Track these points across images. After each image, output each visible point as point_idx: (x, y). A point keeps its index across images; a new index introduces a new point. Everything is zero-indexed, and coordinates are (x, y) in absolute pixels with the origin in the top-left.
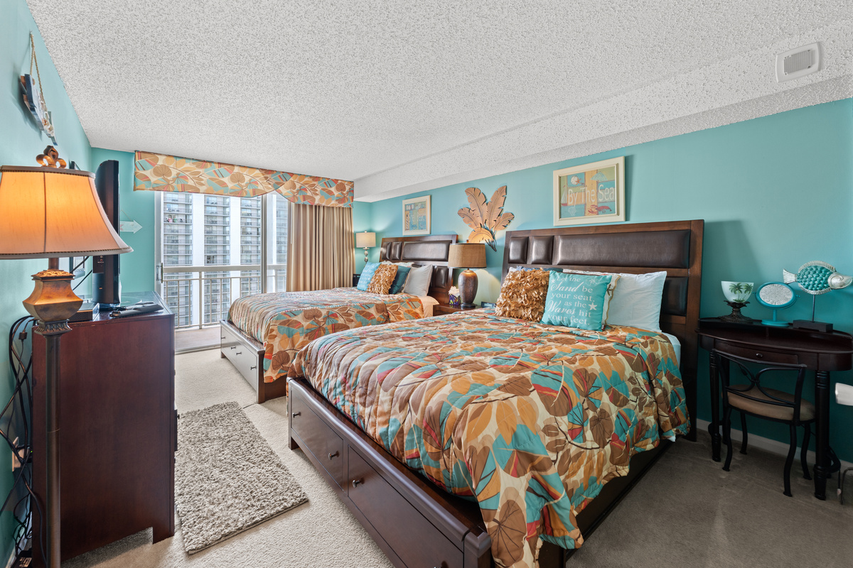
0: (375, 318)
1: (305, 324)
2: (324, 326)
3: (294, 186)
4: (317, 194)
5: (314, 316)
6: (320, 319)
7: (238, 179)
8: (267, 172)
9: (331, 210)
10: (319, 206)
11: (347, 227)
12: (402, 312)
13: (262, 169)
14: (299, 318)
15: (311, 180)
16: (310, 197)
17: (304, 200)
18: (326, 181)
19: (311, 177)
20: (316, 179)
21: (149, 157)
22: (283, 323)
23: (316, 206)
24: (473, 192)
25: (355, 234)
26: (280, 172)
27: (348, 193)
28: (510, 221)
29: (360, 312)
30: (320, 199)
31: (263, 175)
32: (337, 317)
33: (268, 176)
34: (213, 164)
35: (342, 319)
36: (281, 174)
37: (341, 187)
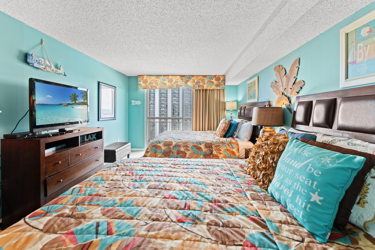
0: (203, 150)
1: (163, 148)
2: (173, 151)
3: (194, 81)
4: (205, 84)
5: (168, 145)
6: (171, 147)
7: (170, 81)
8: (182, 76)
9: (213, 91)
10: (207, 90)
11: (222, 99)
12: (222, 150)
13: (180, 76)
14: (161, 145)
15: (202, 77)
16: (201, 85)
17: (199, 87)
18: (210, 77)
19: (202, 76)
20: (205, 76)
21: (141, 77)
22: (154, 146)
23: (205, 90)
24: (279, 68)
25: (226, 103)
26: (188, 76)
27: (222, 81)
28: (301, 88)
29: (194, 146)
30: (207, 86)
31: (181, 78)
32: (180, 147)
33: (183, 78)
34: (162, 76)
35: (183, 148)
36: (188, 77)
37: (218, 78)
